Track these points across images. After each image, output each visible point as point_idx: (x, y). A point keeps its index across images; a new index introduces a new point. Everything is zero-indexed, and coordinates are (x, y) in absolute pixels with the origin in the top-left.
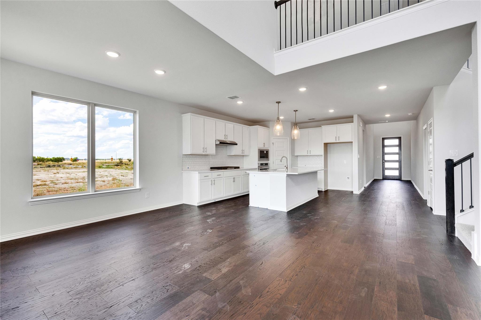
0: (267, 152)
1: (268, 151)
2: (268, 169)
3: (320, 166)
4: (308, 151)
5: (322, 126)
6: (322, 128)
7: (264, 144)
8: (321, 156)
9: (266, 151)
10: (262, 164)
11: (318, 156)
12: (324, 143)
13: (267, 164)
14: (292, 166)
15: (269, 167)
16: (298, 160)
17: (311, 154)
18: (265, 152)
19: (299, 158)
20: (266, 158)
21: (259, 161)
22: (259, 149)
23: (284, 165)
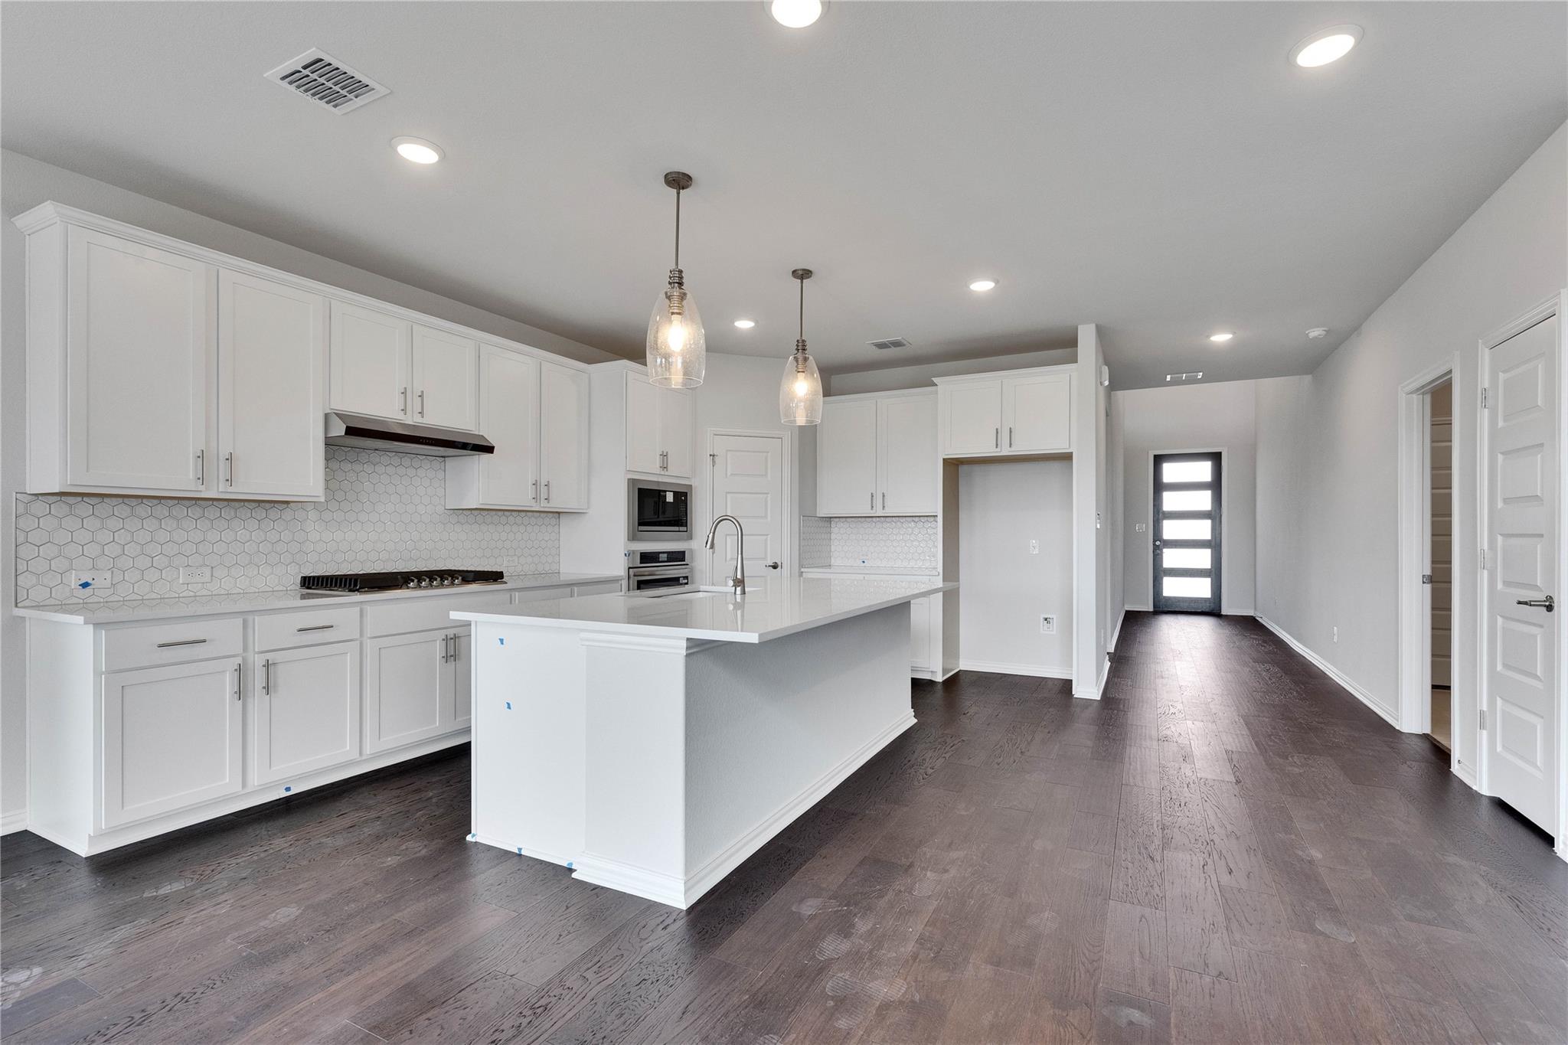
0: (682, 498)
1: (685, 494)
2: (686, 578)
3: (927, 564)
4: (884, 496)
5: (935, 380)
6: (937, 393)
7: (664, 455)
8: (932, 519)
9: (676, 494)
10: (647, 558)
11: (916, 519)
12: (944, 459)
13: (678, 557)
14: (801, 566)
15: (692, 570)
16: (833, 536)
17: (888, 512)
18: (670, 498)
19: (838, 530)
20: (676, 528)
21: (633, 537)
22: (632, 482)
23: (765, 558)
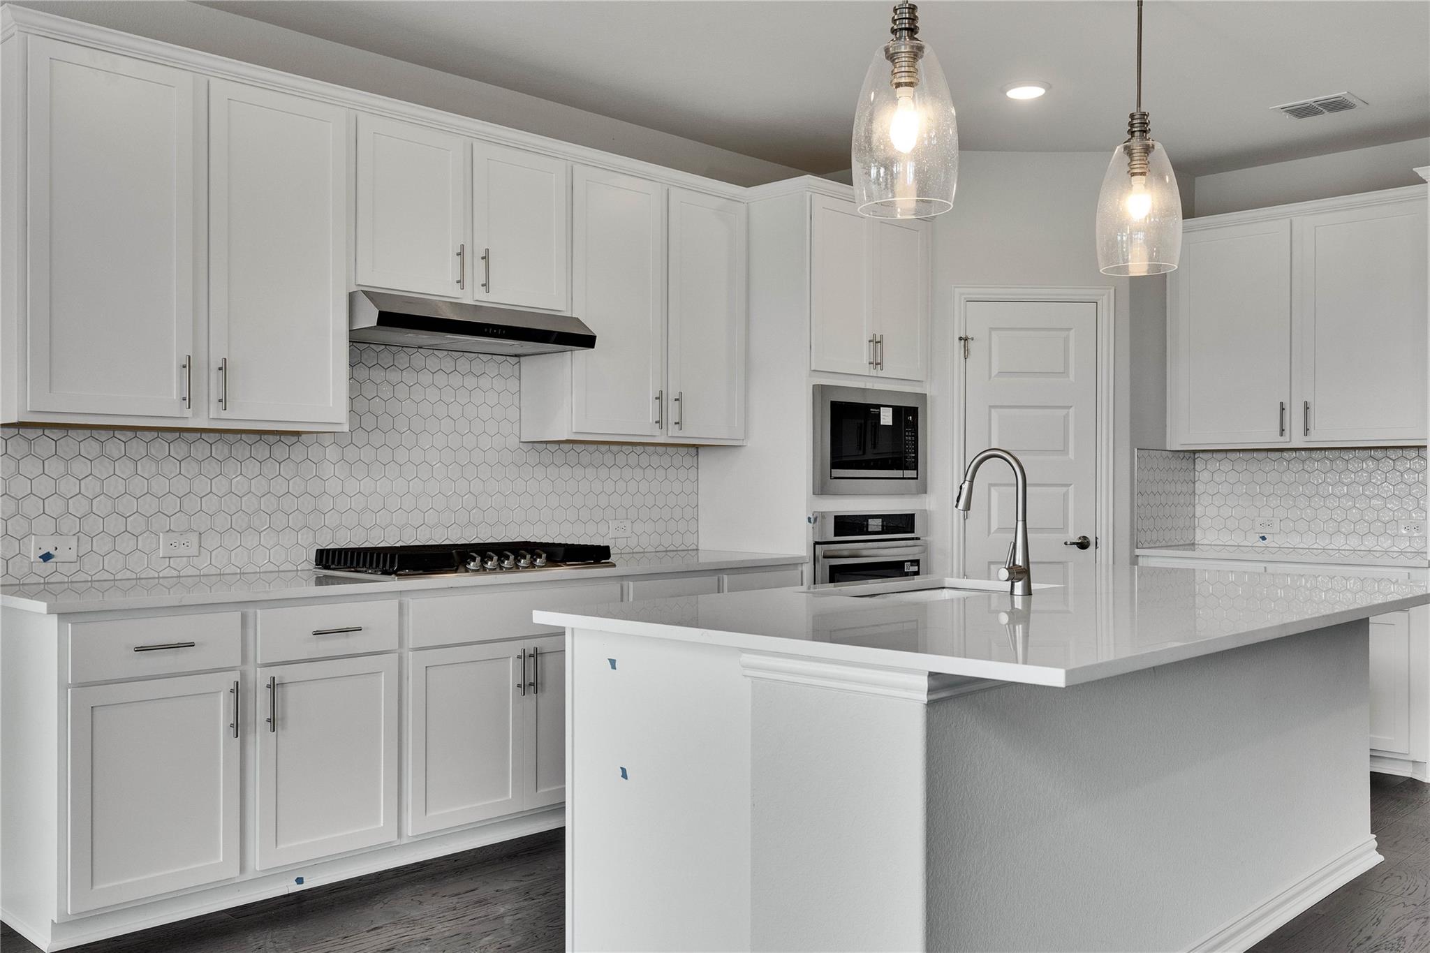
0: (908, 417)
1: (914, 411)
2: (916, 562)
3: (1404, 544)
4: (1307, 408)
5: (1421, 171)
7: (877, 342)
8: (1414, 453)
9: (897, 411)
10: (848, 525)
11: (1379, 454)
13: (901, 524)
14: (1135, 544)
15: (926, 549)
16: (1199, 487)
17: (1316, 439)
18: (886, 418)
19: (1205, 472)
20: (898, 473)
21: (821, 489)
22: (820, 391)
23: (1064, 529)
